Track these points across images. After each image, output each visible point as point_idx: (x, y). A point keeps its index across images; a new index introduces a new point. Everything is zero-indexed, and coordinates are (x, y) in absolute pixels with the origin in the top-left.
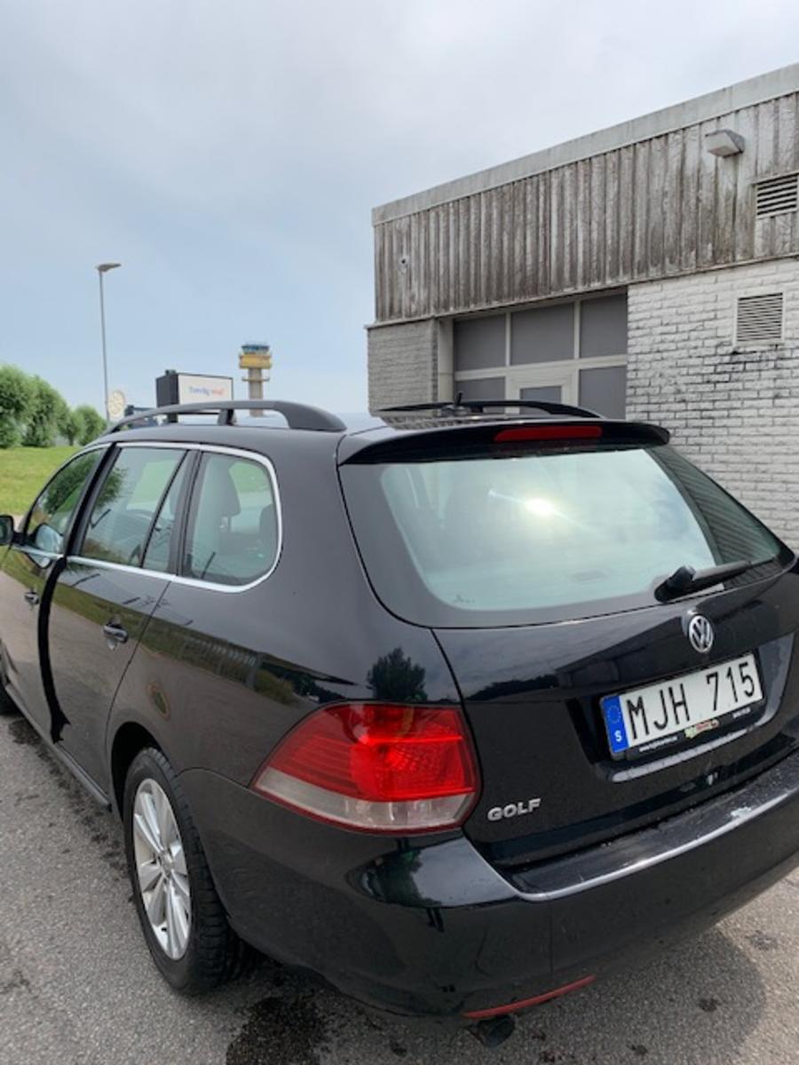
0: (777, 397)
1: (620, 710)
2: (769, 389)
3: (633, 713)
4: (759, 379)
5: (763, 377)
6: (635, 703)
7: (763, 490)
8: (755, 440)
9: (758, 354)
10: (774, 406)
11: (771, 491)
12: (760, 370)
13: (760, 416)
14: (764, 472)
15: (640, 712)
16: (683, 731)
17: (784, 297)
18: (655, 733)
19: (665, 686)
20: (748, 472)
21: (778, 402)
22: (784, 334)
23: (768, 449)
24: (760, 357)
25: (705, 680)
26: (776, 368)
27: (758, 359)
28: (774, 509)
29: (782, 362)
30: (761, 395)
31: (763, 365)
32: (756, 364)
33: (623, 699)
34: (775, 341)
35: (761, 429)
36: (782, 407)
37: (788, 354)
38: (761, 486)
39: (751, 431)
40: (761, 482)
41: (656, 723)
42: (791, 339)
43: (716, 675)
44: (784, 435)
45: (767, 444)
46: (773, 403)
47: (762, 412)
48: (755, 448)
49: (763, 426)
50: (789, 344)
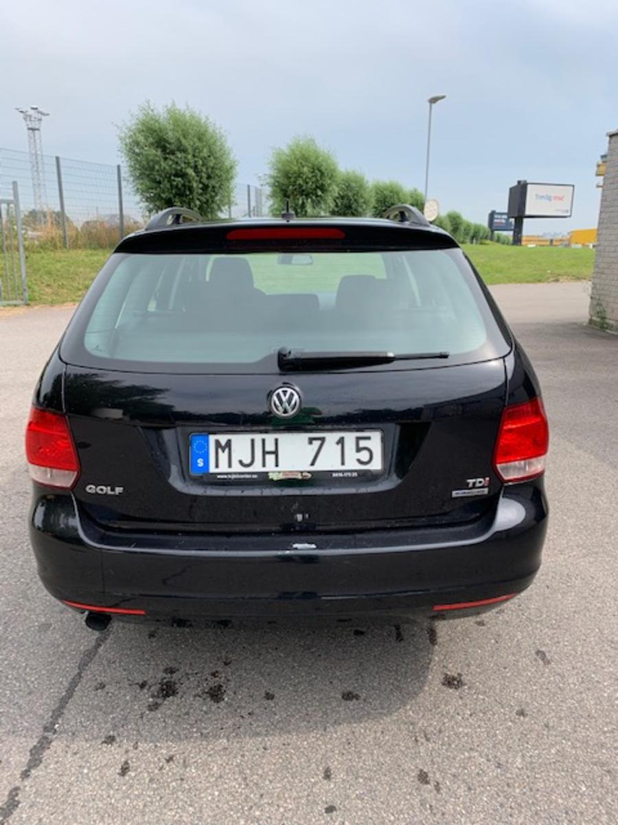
1: (208, 445)
3: (220, 451)
6: (223, 443)
15: (227, 450)
16: (267, 473)
18: (237, 468)
19: (258, 438)
25: (307, 441)
33: (212, 438)
41: (241, 462)
43: (323, 440)
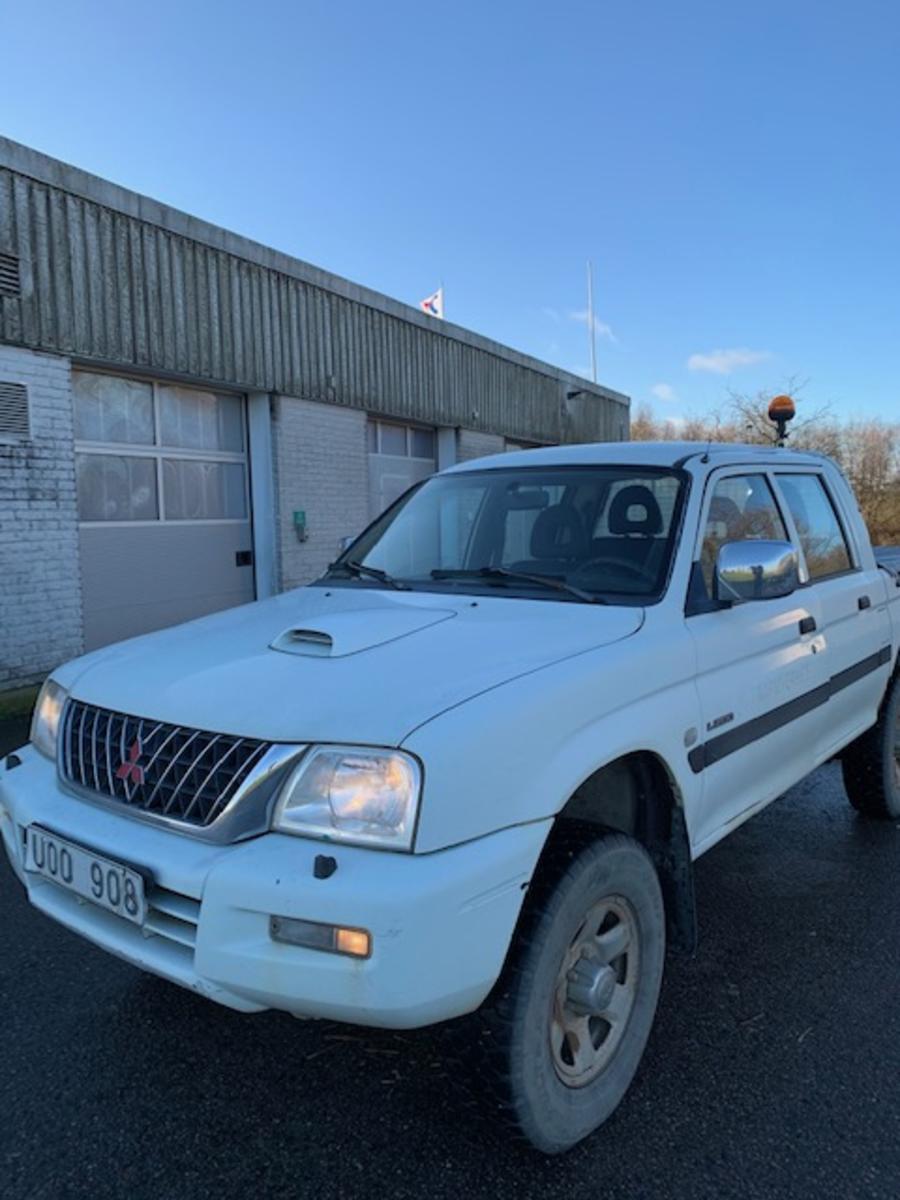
0: (32, 498)
2: (23, 489)
4: (12, 478)
5: (16, 475)
7: (27, 602)
8: (14, 547)
9: (8, 449)
10: (30, 508)
11: (34, 602)
12: (12, 468)
13: (17, 519)
14: (26, 582)
17: (30, 390)
20: (11, 584)
21: (33, 504)
22: (33, 432)
23: (27, 557)
24: (11, 451)
26: (28, 467)
27: (7, 454)
28: (39, 621)
29: (33, 461)
30: (18, 495)
31: (15, 463)
32: (7, 460)
34: (23, 438)
35: (20, 534)
36: (37, 509)
37: (37, 453)
38: (25, 598)
39: (10, 536)
40: (23, 593)
42: (38, 437)
44: (41, 540)
45: (26, 551)
46: (29, 505)
47: (19, 514)
48: (16, 556)
49: (21, 531)
50: (39, 443)
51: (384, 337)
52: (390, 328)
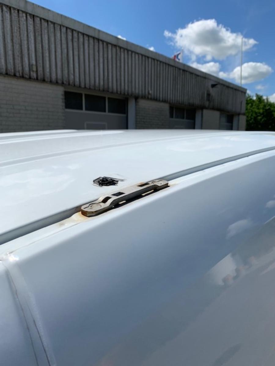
51: (82, 46)
52: (86, 42)
